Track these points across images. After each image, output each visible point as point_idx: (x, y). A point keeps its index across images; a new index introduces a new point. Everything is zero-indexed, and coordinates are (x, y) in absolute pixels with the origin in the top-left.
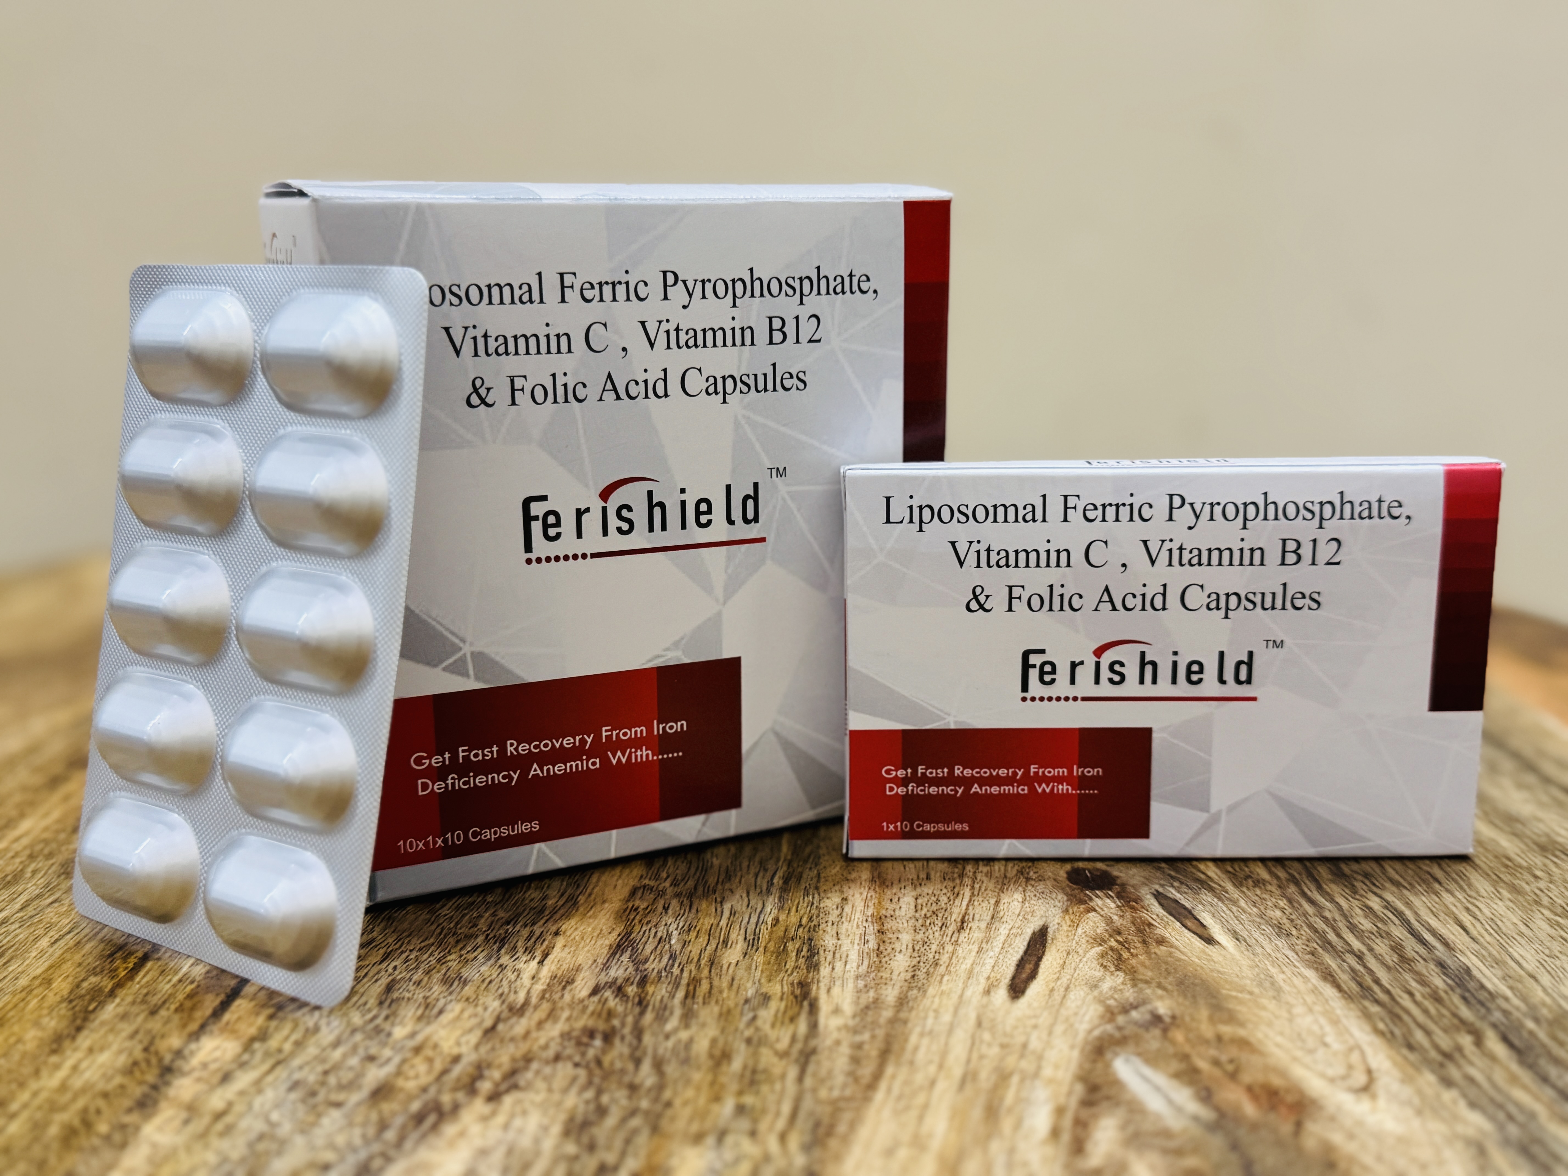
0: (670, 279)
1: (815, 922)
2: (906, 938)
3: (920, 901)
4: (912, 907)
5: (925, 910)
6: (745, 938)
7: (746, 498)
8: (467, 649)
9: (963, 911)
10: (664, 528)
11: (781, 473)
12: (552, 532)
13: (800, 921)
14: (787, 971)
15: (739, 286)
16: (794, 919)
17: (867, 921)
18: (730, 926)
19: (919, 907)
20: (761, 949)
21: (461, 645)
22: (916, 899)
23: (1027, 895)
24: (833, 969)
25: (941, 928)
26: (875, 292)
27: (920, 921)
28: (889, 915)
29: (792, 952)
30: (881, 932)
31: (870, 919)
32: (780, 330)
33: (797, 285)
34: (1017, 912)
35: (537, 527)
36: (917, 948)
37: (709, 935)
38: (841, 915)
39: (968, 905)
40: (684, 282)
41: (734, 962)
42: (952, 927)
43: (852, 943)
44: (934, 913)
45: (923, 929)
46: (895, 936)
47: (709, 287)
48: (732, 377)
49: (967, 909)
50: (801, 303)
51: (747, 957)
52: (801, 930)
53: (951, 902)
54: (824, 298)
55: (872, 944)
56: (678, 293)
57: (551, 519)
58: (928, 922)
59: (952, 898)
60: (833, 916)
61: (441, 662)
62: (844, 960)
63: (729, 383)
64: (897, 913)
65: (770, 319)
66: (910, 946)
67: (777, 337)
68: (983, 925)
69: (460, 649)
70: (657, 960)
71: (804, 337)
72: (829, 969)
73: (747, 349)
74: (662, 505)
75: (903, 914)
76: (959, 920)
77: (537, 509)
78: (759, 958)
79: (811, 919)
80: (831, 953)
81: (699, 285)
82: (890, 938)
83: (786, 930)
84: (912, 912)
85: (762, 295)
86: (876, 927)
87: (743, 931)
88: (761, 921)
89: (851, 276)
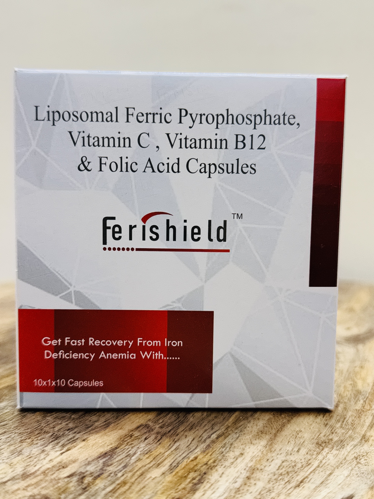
0: (184, 113)
1: (215, 464)
2: (260, 485)
3: (284, 464)
4: (277, 467)
5: (284, 469)
6: (171, 465)
7: (219, 228)
8: (72, 289)
9: (306, 475)
10: (174, 239)
11: (240, 216)
12: (117, 236)
13: (208, 462)
14: (177, 489)
15: (220, 118)
16: (205, 460)
17: (245, 469)
18: (169, 455)
19: (281, 467)
20: (174, 473)
21: (69, 286)
22: (283, 462)
23: (352, 473)
24: (204, 495)
25: (286, 483)
26: (298, 124)
27: (276, 476)
28: (260, 469)
29: (189, 478)
30: (248, 478)
31: (247, 469)
32: (242, 142)
33: (253, 119)
34: (339, 483)
35: (109, 232)
36: (262, 493)
37: (154, 459)
38: (232, 463)
39: (311, 472)
40: (191, 115)
41: (153, 477)
42: (293, 484)
43: (227, 481)
44: (288, 473)
45: (275, 481)
46: (255, 482)
47: (204, 118)
48: (214, 164)
49: (309, 474)
50: (255, 128)
51: (163, 476)
52: (205, 466)
53: (302, 468)
54: (268, 126)
55: (237, 485)
56: (187, 120)
57: (117, 229)
58: (281, 477)
59: (304, 466)
60: (227, 463)
61: (59, 294)
62: (213, 491)
63: (213, 167)
64: (266, 468)
65: (237, 136)
66: (259, 491)
67: (240, 145)
68: (313, 486)
69: (69, 289)
70: (116, 466)
71: (255, 146)
72: (202, 494)
73: (223, 150)
74: (174, 227)
75: (269, 470)
76: (300, 480)
77: (110, 223)
78: (169, 478)
79: (214, 462)
80: (211, 484)
81: (199, 117)
82: (251, 483)
83: (197, 465)
84: (275, 470)
85: (233, 123)
86: (248, 475)
87: (173, 461)
88: (187, 457)
89: (284, 115)
